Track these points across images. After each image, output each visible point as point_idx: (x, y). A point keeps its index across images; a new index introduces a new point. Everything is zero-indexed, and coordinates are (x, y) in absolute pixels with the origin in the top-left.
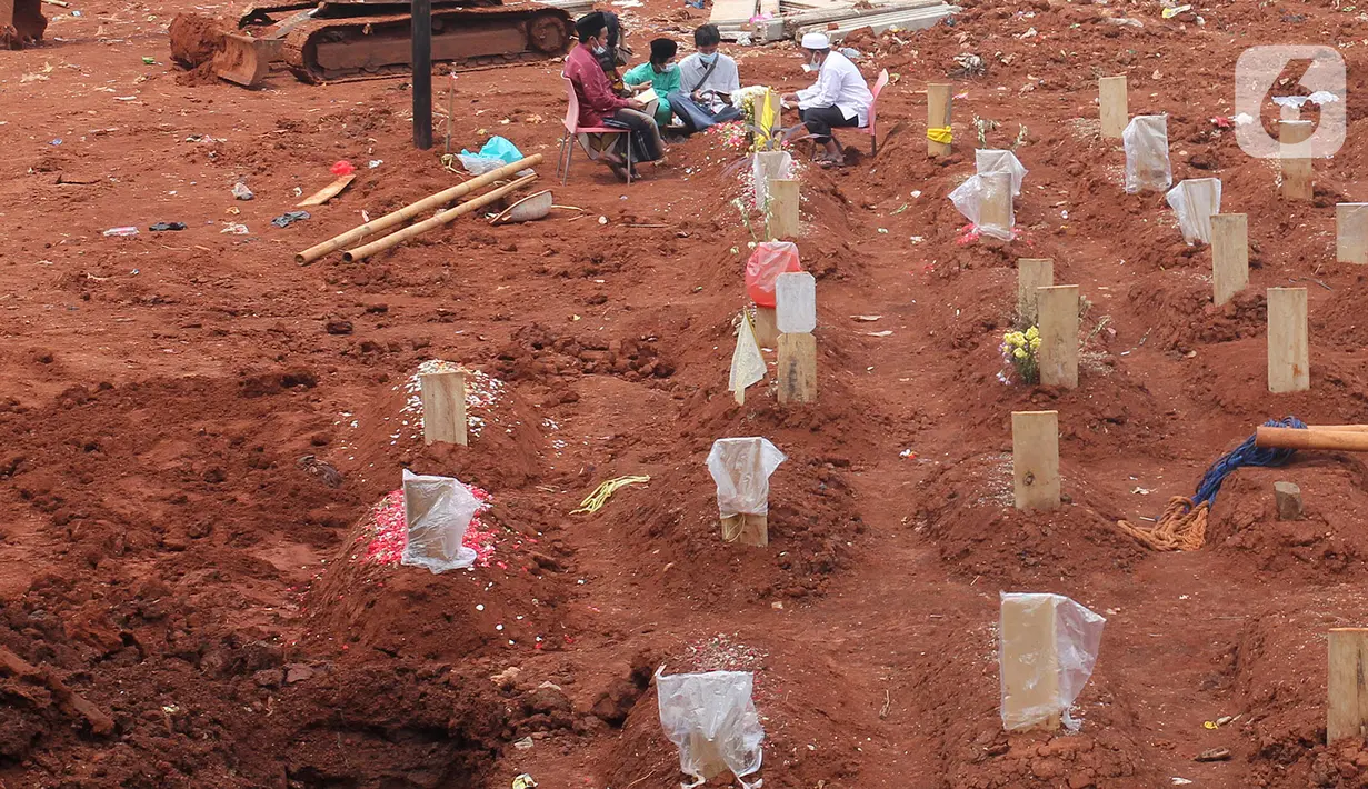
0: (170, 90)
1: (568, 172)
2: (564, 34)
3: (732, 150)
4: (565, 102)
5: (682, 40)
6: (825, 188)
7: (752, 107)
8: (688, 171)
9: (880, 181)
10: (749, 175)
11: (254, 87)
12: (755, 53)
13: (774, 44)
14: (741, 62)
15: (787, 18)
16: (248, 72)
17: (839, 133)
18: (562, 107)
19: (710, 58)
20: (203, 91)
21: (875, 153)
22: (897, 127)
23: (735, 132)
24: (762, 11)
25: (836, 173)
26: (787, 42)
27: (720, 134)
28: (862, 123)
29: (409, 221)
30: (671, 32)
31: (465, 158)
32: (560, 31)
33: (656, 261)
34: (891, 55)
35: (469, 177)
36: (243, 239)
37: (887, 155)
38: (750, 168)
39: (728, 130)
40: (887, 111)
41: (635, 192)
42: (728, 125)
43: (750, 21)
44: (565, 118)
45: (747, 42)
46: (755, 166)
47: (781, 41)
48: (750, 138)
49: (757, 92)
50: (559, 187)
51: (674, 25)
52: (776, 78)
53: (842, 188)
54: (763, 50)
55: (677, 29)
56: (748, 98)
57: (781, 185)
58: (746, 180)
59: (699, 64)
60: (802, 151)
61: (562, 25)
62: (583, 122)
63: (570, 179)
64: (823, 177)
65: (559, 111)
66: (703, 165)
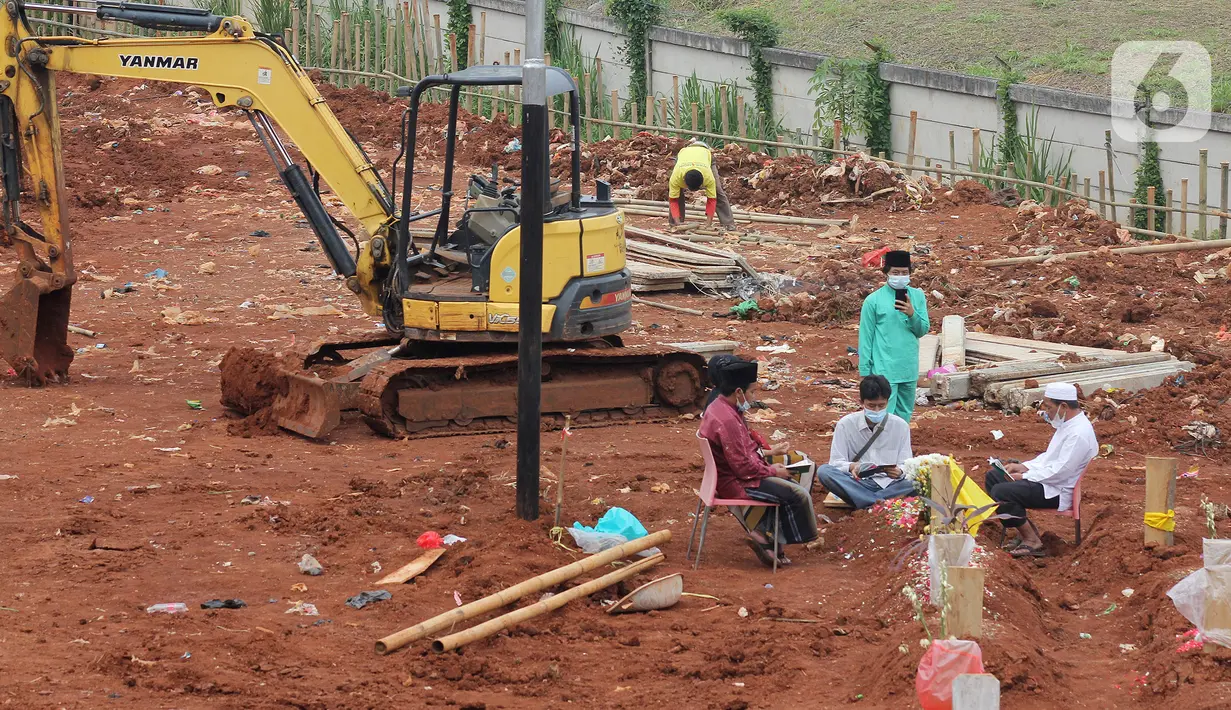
0: (220, 442)
1: (702, 553)
2: (698, 384)
3: (903, 532)
4: (699, 468)
5: (842, 396)
6: (1016, 581)
7: (928, 479)
8: (848, 557)
9: (1083, 575)
10: (923, 562)
11: (320, 440)
12: (934, 414)
13: (956, 404)
14: (915, 426)
15: (975, 371)
16: (314, 423)
17: (1034, 515)
18: (696, 475)
19: (877, 415)
20: (257, 444)
21: (1079, 541)
22: (1108, 509)
23: (907, 510)
24: (943, 363)
25: (1030, 564)
26: (974, 402)
27: (887, 512)
28: (1063, 505)
29: (510, 606)
30: (829, 386)
31: (578, 531)
32: (693, 381)
33: (807, 662)
34: (1104, 422)
35: (582, 556)
36: (313, 622)
37: (1094, 544)
38: (924, 554)
39: (899, 508)
40: (1095, 490)
41: (784, 579)
42: (899, 502)
43: (928, 374)
44: (699, 488)
45: (923, 400)
46: (931, 552)
47: (965, 400)
48: (924, 518)
49: (935, 462)
50: (691, 571)
51: (833, 378)
52: (959, 447)
53: (1035, 583)
54: (943, 411)
55: (837, 382)
56: (924, 468)
57: (962, 573)
58: (919, 568)
59: (863, 425)
60: (989, 535)
61: (695, 374)
62: (722, 492)
63: (704, 561)
64: (1013, 568)
65: (692, 478)
66: (864, 548)
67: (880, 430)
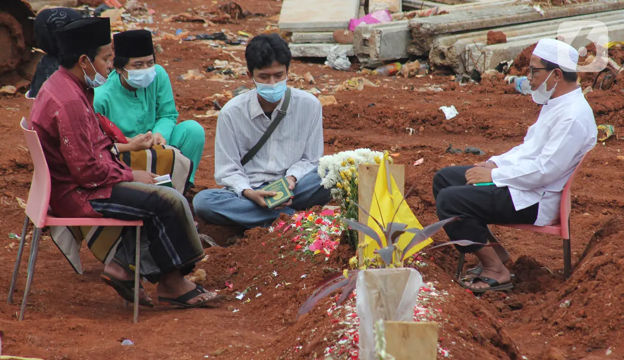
1: (30, 294)
2: (21, 44)
3: (318, 260)
4: (26, 167)
5: (228, 58)
6: (480, 332)
7: (352, 182)
8: (240, 297)
9: (576, 320)
10: (348, 307)
12: (358, 83)
13: (390, 68)
14: (331, 100)
15: (416, 20)
17: (506, 234)
18: (21, 178)
21: (569, 269)
22: (610, 224)
23: (324, 228)
24: (371, 8)
25: (500, 304)
26: (414, 65)
27: (295, 231)
30: (211, 43)
32: (14, 39)
34: (600, 92)
37: (591, 274)
38: (350, 296)
39: (312, 225)
40: (590, 192)
41: (147, 331)
42: (312, 217)
43: (350, 26)
44: (25, 197)
45: (344, 63)
46: (360, 293)
47: (403, 61)
48: (349, 241)
49: (362, 159)
50: (14, 323)
51: (215, 29)
52: (396, 130)
54: (372, 78)
55: (221, 37)
56: (347, 170)
57: (406, 331)
58: (343, 315)
59: (257, 110)
60: (440, 262)
61: (18, 29)
62: (57, 208)
63: (33, 306)
65: (14, 183)
66: (265, 285)
67: (281, 116)
